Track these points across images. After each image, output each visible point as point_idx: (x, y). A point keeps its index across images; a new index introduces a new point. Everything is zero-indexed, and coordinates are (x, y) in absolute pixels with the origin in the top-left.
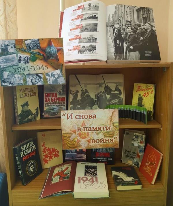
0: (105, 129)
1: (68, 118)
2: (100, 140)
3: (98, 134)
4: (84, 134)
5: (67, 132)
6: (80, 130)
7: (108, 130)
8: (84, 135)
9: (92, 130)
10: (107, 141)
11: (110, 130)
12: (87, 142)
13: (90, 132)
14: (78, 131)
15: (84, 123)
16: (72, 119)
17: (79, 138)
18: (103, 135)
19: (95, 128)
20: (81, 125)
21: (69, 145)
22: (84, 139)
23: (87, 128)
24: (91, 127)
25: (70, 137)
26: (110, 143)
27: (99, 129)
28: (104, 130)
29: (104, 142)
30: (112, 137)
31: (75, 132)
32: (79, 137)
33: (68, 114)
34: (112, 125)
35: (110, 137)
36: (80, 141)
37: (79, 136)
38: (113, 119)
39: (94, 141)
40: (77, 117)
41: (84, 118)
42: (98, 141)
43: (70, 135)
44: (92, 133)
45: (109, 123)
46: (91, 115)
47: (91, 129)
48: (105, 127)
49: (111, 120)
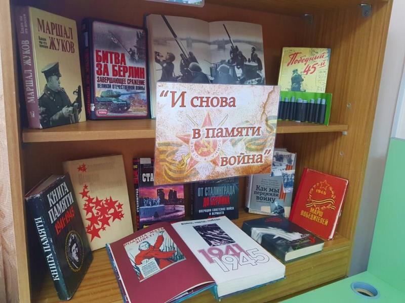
0: (250, 132)
1: (174, 104)
2: (237, 158)
3: (234, 144)
4: (206, 144)
5: (169, 140)
6: (199, 136)
7: (255, 136)
8: (207, 147)
9: (224, 135)
10: (251, 161)
11: (259, 134)
12: (212, 164)
13: (220, 141)
14: (194, 137)
15: (210, 118)
16: (183, 105)
17: (195, 155)
18: (245, 147)
19: (230, 130)
20: (202, 123)
21: (170, 173)
22: (206, 158)
23: (214, 130)
24: (223, 127)
25: (174, 153)
26: (256, 164)
27: (239, 132)
28: (247, 135)
29: (244, 163)
30: (262, 150)
31: (187, 141)
32: (195, 152)
33: (173, 93)
34: (264, 122)
35: (257, 150)
36: (197, 162)
37: (196, 149)
38: (267, 109)
39: (226, 161)
40: (195, 100)
41: (210, 104)
42: (232, 160)
43: (175, 148)
44: (224, 141)
45: (259, 118)
46: (226, 99)
47: (222, 132)
48: (251, 128)
49: (264, 112)
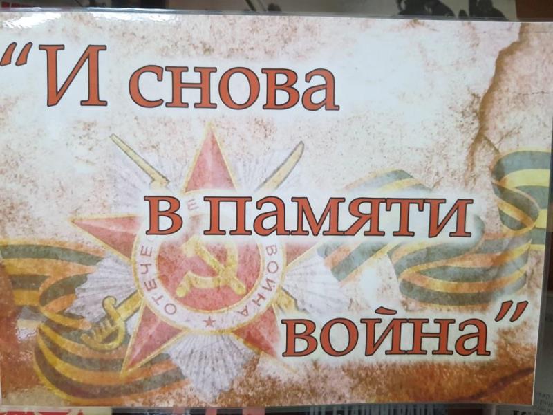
0: (419, 220)
1: (55, 95)
2: (362, 329)
3: (343, 268)
4: (210, 259)
5: (43, 235)
6: (177, 224)
7: (444, 237)
8: (213, 273)
9: (291, 224)
10: (430, 344)
11: (461, 232)
12: (240, 343)
13: (272, 250)
14: (154, 230)
15: (218, 154)
16: (93, 99)
17: (160, 301)
18: (396, 283)
19: (318, 208)
20: (187, 172)
21: (60, 366)
22: (215, 316)
23: (241, 202)
24: (285, 195)
25: (69, 287)
26: (456, 358)
27: (362, 218)
29: (396, 349)
30: (481, 300)
31: (124, 246)
32: (161, 290)
33: (52, 51)
34: (487, 180)
35: (458, 300)
36: (171, 332)
37: (164, 279)
38: (498, 124)
39: (307, 336)
41: (215, 97)
42: (339, 337)
43: (74, 269)
44: (293, 253)
46: (292, 75)
47: (280, 212)
48: (421, 203)
49: (480, 137)
